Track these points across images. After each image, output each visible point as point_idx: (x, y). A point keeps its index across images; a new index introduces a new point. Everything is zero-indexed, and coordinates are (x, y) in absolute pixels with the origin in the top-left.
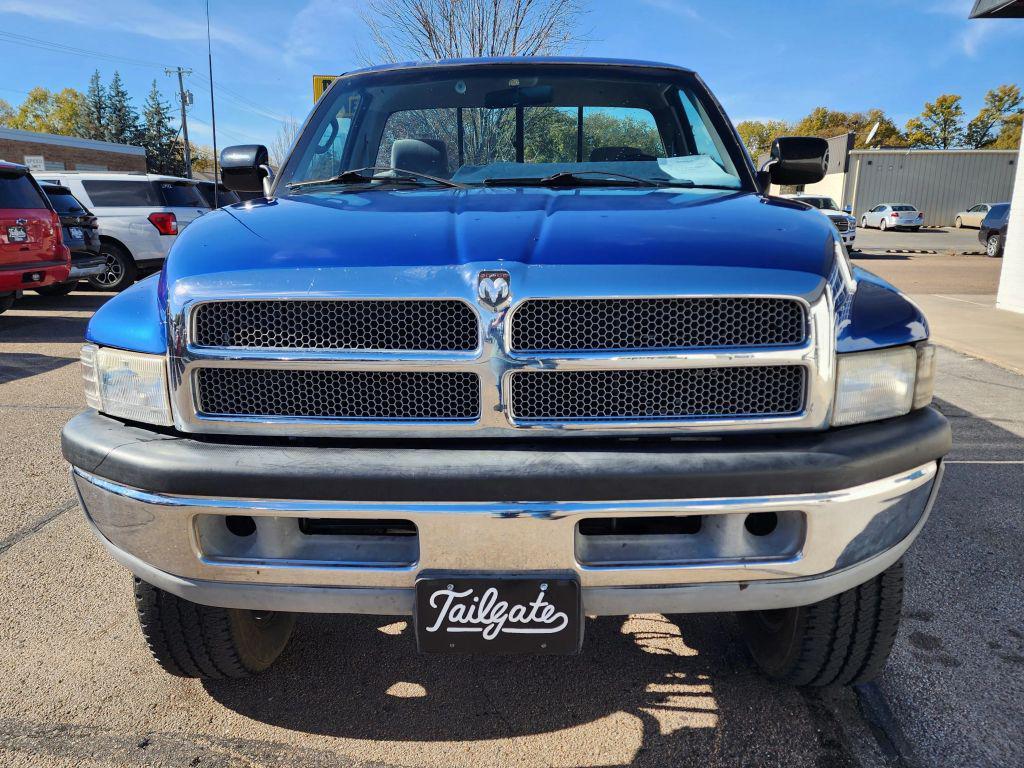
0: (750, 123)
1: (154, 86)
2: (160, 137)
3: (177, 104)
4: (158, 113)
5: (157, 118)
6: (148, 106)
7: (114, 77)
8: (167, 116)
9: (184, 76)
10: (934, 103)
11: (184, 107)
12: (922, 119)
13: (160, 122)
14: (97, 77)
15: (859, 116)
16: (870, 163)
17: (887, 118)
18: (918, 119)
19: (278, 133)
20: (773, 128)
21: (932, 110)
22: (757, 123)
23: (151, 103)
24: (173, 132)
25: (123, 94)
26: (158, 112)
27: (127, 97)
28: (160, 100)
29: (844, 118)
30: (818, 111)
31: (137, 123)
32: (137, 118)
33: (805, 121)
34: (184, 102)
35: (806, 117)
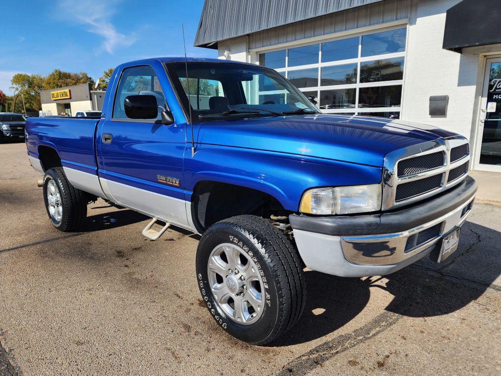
0: (21, 75)
10: (107, 71)
12: (104, 78)
15: (76, 75)
16: (101, 97)
17: (89, 76)
18: (102, 78)
20: (34, 78)
21: (107, 74)
22: (25, 74)
29: (69, 75)
30: (56, 71)
33: (51, 76)
35: (51, 73)
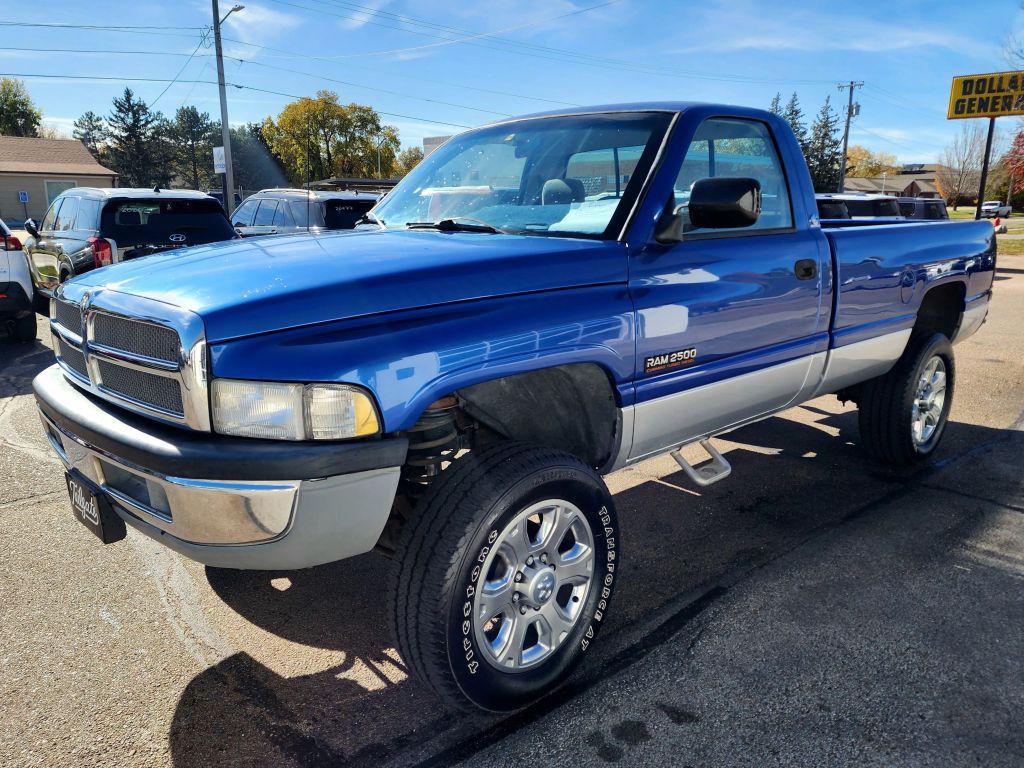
1: (827, 102)
2: (823, 148)
3: (844, 117)
4: (825, 127)
5: (823, 131)
6: (818, 121)
7: (792, 98)
8: (834, 128)
9: (856, 89)
11: (849, 119)
13: (826, 135)
14: (777, 100)
19: (957, 135)
23: (821, 117)
24: (836, 143)
25: (797, 112)
26: (826, 125)
27: (800, 114)
28: (830, 114)
31: (805, 137)
32: (804, 133)
34: (850, 114)
